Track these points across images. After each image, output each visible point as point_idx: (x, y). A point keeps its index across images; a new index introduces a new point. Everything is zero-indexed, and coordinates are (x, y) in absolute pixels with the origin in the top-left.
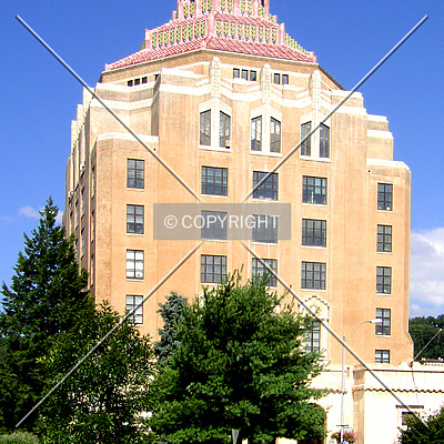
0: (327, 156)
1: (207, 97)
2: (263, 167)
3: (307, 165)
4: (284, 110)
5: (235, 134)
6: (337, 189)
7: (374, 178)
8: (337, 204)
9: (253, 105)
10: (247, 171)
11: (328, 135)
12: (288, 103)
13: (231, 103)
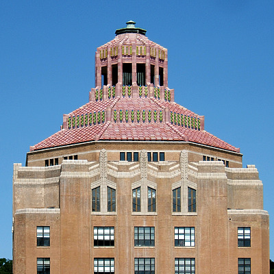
0: (195, 211)
1: (97, 178)
2: (142, 224)
3: (178, 219)
4: (158, 181)
5: (119, 201)
6: (203, 235)
7: (235, 224)
8: (203, 245)
9: (133, 180)
10: (129, 227)
11: (195, 195)
12: (161, 175)
13: (115, 180)
